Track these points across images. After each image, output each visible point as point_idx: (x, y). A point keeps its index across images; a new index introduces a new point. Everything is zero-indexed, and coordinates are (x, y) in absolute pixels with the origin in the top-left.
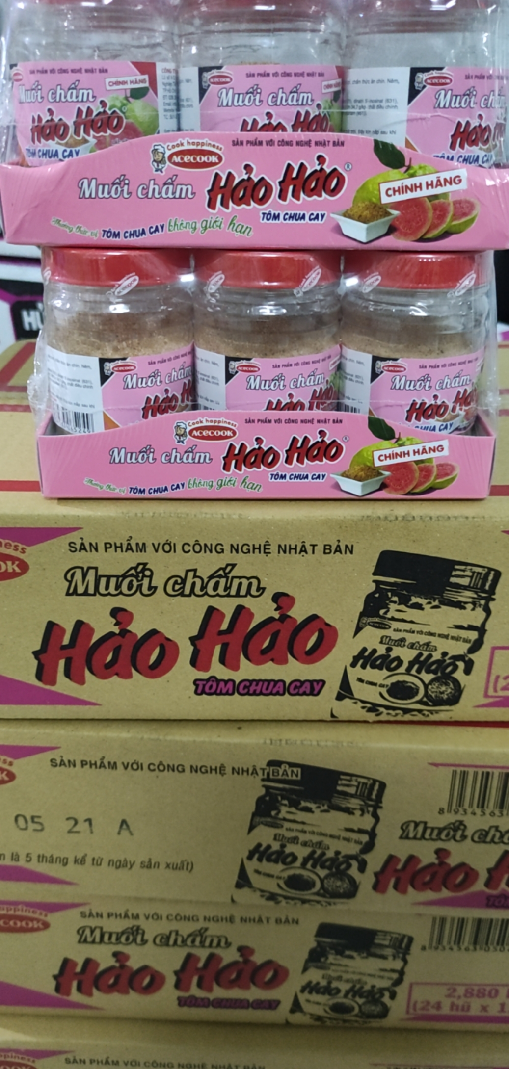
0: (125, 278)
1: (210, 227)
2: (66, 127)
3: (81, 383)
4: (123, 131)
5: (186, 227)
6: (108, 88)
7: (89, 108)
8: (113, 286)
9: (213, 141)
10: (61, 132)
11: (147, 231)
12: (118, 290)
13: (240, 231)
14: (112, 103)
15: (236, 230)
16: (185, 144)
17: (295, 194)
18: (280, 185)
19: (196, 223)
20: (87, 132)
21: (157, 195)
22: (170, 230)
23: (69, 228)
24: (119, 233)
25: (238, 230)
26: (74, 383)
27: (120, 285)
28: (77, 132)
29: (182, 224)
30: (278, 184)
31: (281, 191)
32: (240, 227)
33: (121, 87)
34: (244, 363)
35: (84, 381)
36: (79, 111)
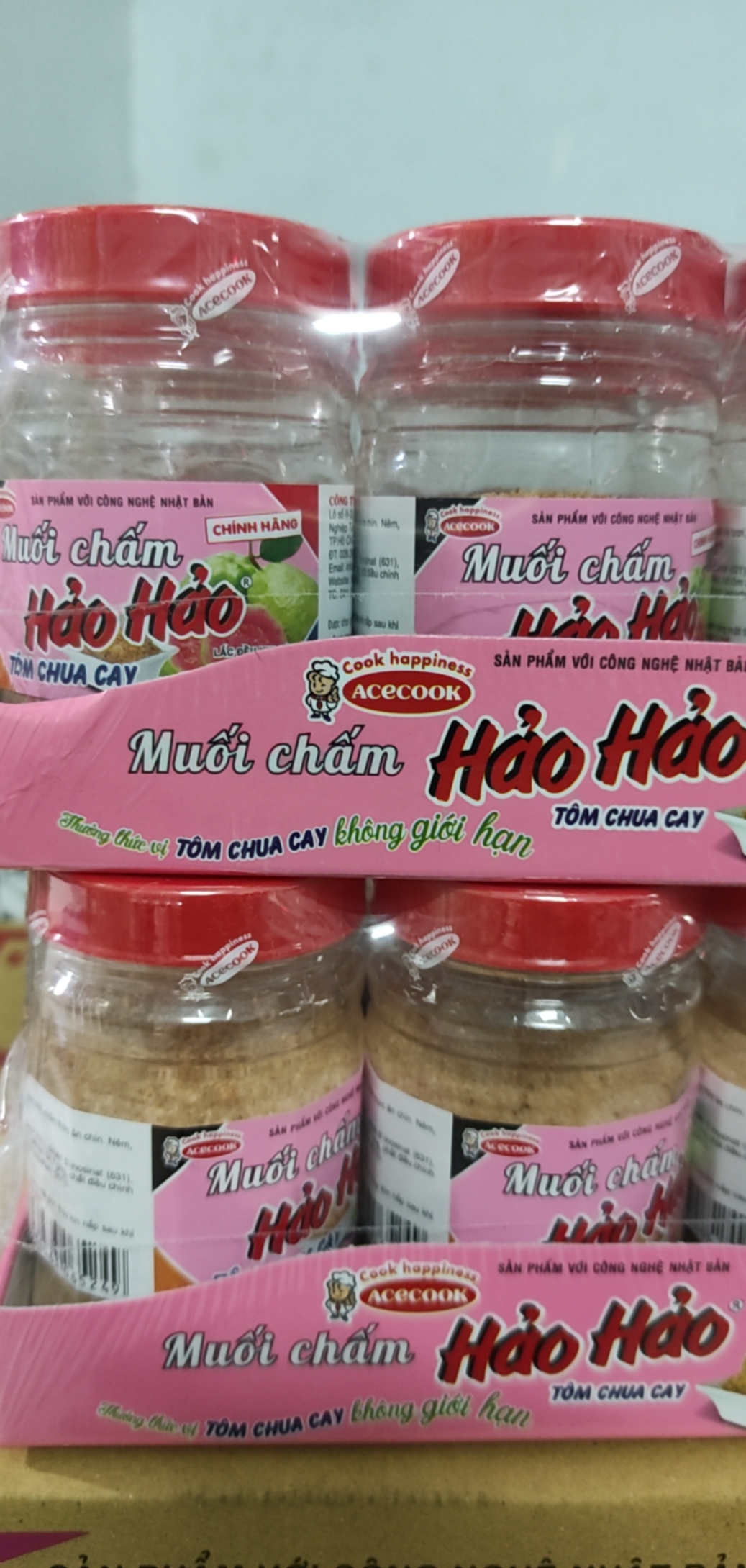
0: (228, 947)
1: (432, 836)
2: (109, 620)
3: (103, 1179)
4: (240, 628)
5: (377, 836)
6: (212, 538)
7: (165, 579)
8: (198, 964)
9: (449, 655)
10: (96, 629)
11: (285, 844)
12: (208, 974)
13: (504, 846)
14: (218, 570)
15: (494, 843)
16: (386, 659)
17: (636, 769)
18: (601, 750)
19: (400, 826)
20: (157, 631)
21: (312, 767)
22: (338, 841)
23: (101, 836)
24: (218, 846)
25: (498, 844)
26: (87, 1177)
27: (213, 963)
28: (132, 629)
29: (367, 828)
30: (596, 748)
31: (603, 762)
32: (505, 836)
33: (242, 536)
34: (501, 1134)
35: (111, 1176)
36: (142, 586)
